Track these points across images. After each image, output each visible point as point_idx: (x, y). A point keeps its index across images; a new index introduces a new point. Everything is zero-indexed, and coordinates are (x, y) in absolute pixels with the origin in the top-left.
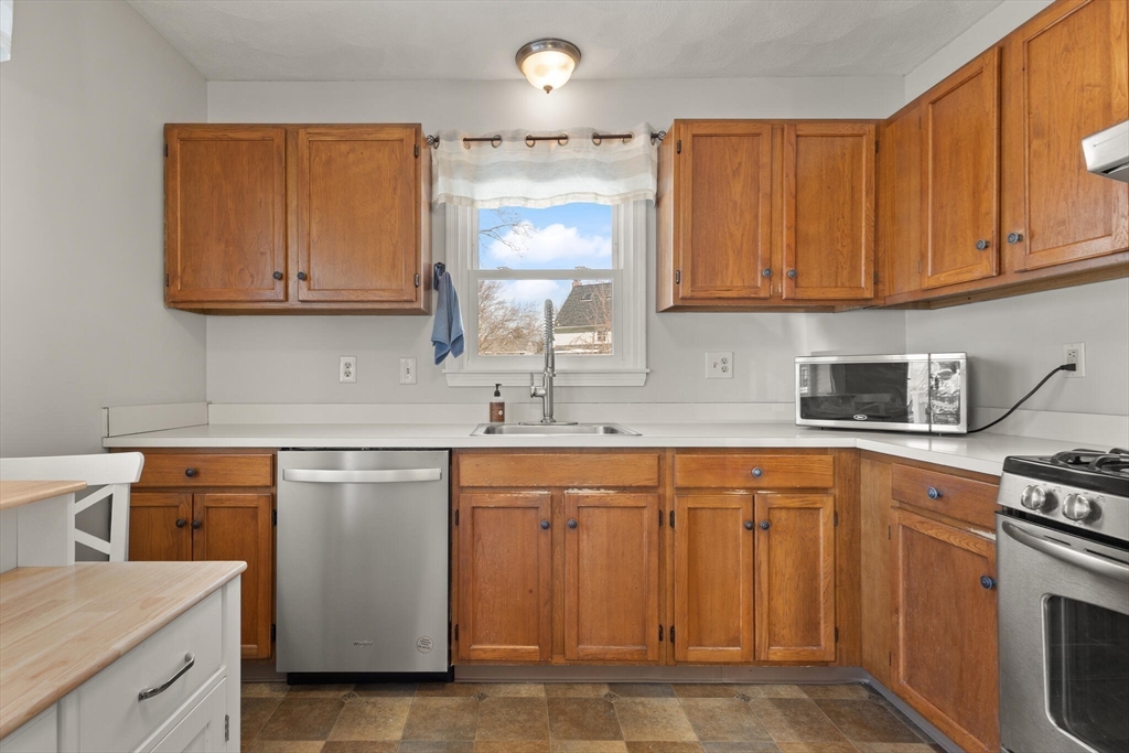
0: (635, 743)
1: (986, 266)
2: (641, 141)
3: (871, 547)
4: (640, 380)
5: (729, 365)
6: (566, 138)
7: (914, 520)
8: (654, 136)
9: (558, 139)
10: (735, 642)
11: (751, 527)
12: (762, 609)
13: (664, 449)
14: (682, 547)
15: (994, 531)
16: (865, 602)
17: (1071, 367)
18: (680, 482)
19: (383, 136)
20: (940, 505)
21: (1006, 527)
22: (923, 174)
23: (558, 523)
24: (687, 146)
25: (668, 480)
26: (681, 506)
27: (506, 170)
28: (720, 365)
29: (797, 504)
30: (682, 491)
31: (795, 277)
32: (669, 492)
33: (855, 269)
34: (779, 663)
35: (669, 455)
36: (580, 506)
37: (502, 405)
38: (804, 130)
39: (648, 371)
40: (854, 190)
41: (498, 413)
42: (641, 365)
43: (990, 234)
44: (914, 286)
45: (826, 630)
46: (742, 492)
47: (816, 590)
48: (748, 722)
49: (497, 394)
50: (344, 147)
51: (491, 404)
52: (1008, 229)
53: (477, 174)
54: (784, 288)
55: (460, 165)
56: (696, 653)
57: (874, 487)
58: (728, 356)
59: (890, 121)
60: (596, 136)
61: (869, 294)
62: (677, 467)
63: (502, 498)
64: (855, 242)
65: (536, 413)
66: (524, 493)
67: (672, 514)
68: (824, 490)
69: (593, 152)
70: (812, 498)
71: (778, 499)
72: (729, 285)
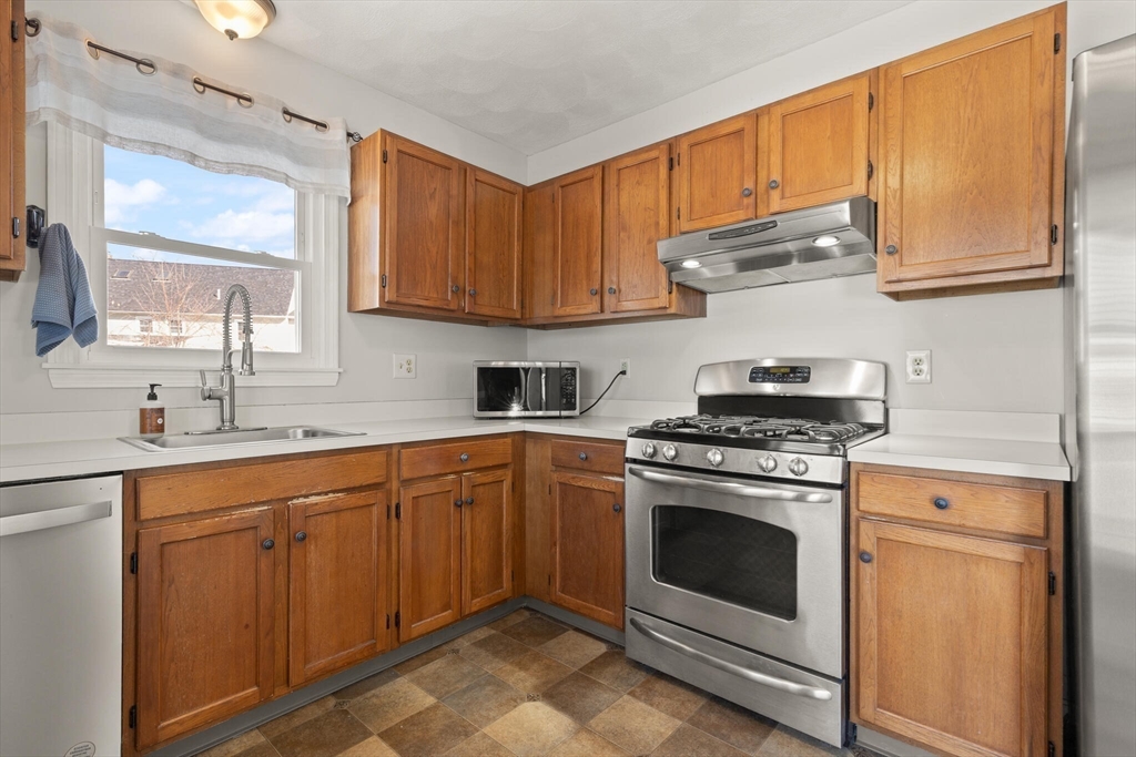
0: (386, 731)
1: (594, 306)
2: (337, 135)
3: (534, 504)
4: (332, 380)
5: (412, 366)
6: (249, 100)
7: (568, 477)
8: (349, 135)
9: (239, 97)
10: (446, 607)
11: (458, 506)
12: (467, 572)
13: (390, 446)
14: (406, 534)
15: (623, 476)
16: (528, 545)
17: (623, 373)
18: (406, 474)
20: (586, 465)
21: (631, 471)
22: (555, 234)
24: (392, 157)
25: (394, 474)
26: (406, 497)
28: (405, 366)
29: (490, 480)
30: (407, 482)
31: (474, 297)
32: (395, 485)
33: (510, 295)
34: (476, 613)
35: (395, 450)
36: (308, 514)
37: (161, 411)
38: (481, 177)
39: (341, 370)
40: (510, 234)
41: (152, 424)
42: (333, 365)
43: (597, 286)
44: (547, 313)
45: (506, 573)
46: (452, 476)
47: (501, 544)
48: (466, 668)
49: (152, 397)
51: (143, 411)
52: (607, 286)
54: (467, 305)
56: (419, 627)
57: (535, 458)
58: (412, 358)
59: (531, 189)
60: (286, 112)
61: (518, 316)
62: (403, 461)
63: (207, 525)
64: (511, 273)
65: (208, 417)
66: (237, 514)
67: (398, 507)
68: (504, 466)
69: (280, 129)
70: (499, 472)
71: (479, 478)
72: (426, 295)
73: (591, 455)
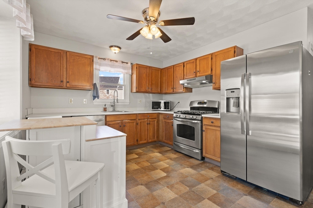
1: (172, 91)
2: (129, 65)
3: (161, 125)
4: (128, 104)
6: (117, 61)
7: (166, 120)
8: (131, 64)
10: (145, 140)
11: (147, 124)
12: (149, 135)
14: (139, 128)
15: (173, 120)
16: (160, 132)
17: (179, 103)
18: (139, 118)
19: (86, 57)
20: (168, 118)
21: (174, 119)
22: (166, 78)
23: (122, 126)
24: (138, 68)
25: (137, 118)
26: (139, 122)
27: (106, 65)
29: (153, 120)
30: (139, 119)
31: (151, 89)
32: (137, 120)
33: (158, 88)
34: (150, 142)
35: (137, 114)
36: (126, 123)
37: (106, 108)
38: (153, 68)
40: (158, 78)
41: (105, 110)
42: (129, 101)
43: (172, 87)
44: (165, 92)
45: (156, 137)
46: (146, 119)
47: (155, 131)
48: (148, 149)
49: (105, 106)
50: (77, 57)
51: (104, 108)
52: (174, 87)
53: (100, 65)
54: (150, 90)
55: (98, 62)
56: (141, 142)
57: (161, 117)
58: (141, 100)
59: (162, 69)
60: (122, 62)
61: (160, 92)
62: (139, 116)
63: (113, 123)
64: (158, 85)
65: (111, 109)
66: (117, 122)
67: (138, 123)
68: (155, 118)
69: (121, 65)
70: (155, 119)
71: (151, 120)
72: (143, 90)
73: (169, 117)
